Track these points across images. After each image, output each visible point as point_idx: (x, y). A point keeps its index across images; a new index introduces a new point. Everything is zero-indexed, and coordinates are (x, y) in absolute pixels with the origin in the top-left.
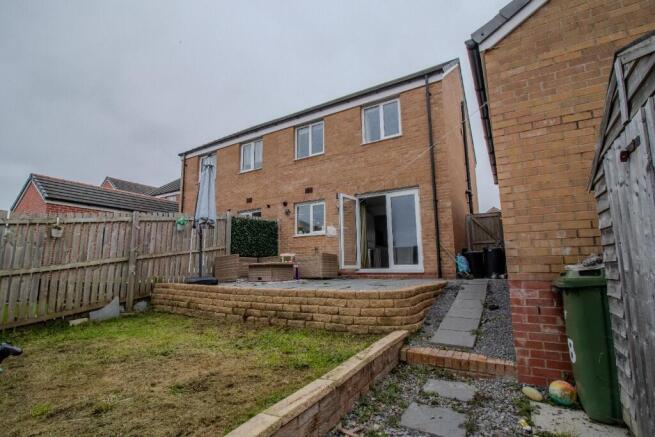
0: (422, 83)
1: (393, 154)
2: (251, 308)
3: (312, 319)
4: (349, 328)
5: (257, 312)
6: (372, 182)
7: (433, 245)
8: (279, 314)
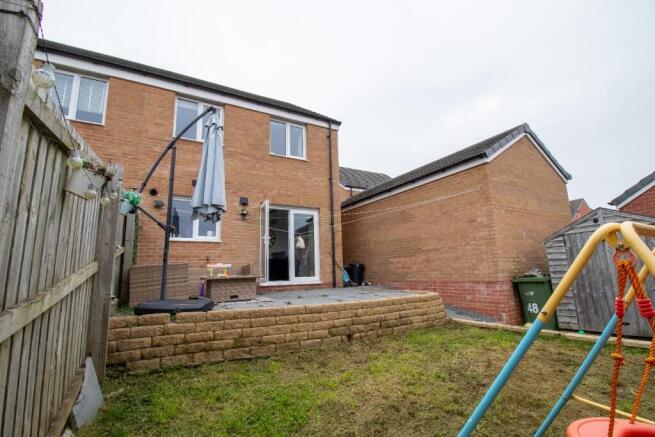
0: (325, 125)
1: (301, 175)
2: (353, 324)
3: (411, 323)
4: (435, 323)
5: (361, 327)
6: (279, 195)
7: (330, 260)
8: (383, 324)
